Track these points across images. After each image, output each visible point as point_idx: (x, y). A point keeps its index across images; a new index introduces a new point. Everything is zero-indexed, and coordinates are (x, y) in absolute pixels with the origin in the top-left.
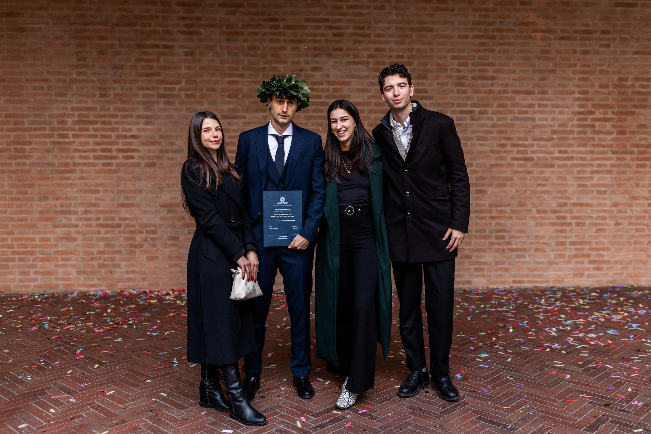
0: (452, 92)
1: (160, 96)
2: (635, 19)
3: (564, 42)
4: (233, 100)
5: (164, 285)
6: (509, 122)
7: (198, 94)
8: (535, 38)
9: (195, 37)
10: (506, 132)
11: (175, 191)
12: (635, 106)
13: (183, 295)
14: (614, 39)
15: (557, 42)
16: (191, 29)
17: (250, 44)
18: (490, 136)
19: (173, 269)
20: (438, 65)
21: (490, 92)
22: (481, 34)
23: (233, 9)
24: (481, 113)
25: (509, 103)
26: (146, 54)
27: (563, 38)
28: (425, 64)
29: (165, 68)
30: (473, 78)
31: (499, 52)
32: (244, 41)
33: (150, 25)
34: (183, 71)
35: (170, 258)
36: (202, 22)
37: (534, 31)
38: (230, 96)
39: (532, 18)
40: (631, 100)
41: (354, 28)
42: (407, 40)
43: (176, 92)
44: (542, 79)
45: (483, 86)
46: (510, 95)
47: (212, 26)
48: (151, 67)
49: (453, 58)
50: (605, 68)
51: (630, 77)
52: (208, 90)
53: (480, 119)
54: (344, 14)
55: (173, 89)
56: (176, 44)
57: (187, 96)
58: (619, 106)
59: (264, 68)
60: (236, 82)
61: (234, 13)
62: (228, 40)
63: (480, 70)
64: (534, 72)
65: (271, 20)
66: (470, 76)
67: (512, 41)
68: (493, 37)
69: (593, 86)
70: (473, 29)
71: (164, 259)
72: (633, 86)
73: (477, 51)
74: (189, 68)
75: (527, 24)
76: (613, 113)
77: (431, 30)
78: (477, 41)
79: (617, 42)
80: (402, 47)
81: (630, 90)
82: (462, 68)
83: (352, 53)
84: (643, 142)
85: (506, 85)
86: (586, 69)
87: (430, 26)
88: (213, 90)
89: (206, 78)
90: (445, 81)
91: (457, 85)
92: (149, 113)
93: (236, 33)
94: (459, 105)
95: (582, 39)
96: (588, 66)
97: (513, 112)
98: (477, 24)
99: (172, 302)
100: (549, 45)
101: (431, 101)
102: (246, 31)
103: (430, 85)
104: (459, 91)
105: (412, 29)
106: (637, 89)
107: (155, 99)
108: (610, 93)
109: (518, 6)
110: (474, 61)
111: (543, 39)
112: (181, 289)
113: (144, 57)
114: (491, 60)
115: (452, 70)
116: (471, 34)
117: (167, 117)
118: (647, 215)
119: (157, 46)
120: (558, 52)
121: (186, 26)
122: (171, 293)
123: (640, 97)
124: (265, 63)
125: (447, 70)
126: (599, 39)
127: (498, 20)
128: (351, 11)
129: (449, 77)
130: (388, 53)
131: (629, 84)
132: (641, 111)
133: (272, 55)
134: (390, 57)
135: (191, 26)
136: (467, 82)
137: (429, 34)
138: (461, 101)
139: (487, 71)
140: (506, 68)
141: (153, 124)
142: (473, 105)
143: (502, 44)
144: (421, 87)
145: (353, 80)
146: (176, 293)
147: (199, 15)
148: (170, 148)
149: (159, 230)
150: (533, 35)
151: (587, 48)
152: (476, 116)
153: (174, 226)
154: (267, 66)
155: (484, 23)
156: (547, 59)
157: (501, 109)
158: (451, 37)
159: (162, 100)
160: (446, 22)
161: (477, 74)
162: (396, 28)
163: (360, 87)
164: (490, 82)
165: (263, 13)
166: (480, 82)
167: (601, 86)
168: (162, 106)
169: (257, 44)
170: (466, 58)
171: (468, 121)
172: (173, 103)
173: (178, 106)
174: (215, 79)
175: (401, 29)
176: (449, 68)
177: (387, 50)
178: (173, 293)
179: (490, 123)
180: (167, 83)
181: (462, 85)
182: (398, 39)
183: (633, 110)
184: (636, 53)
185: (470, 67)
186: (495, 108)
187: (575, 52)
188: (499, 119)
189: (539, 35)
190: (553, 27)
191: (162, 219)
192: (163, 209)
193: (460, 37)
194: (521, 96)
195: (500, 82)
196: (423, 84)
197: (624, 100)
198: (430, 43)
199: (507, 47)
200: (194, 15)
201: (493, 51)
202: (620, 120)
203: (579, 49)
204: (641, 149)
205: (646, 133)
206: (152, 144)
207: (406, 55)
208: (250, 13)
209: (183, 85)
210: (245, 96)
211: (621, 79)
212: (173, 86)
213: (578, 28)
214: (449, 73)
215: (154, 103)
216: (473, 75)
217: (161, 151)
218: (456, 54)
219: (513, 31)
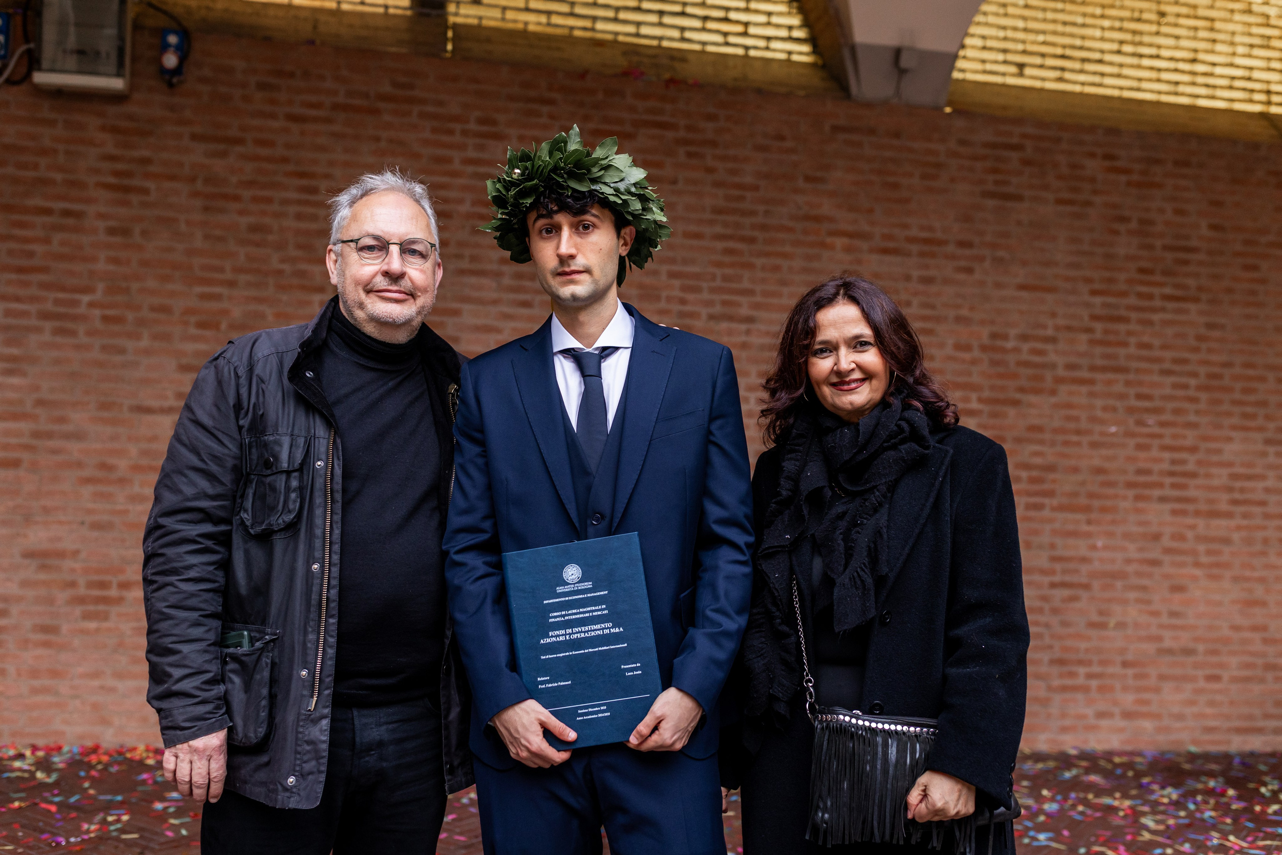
1: (45, 316)
2: (1019, 223)
3: (888, 258)
4: (208, 333)
5: (14, 734)
7: (130, 316)
8: (832, 247)
9: (135, 199)
11: (60, 523)
12: (1022, 390)
13: (56, 759)
14: (981, 259)
15: (875, 257)
16: (126, 182)
17: (251, 220)
19: (39, 699)
20: (641, 286)
21: (745, 346)
22: (729, 231)
23: (222, 147)
26: (22, 225)
27: (885, 251)
29: (62, 257)
30: (712, 317)
31: (763, 268)
32: (241, 213)
33: (36, 167)
34: (101, 266)
35: (34, 673)
36: (152, 169)
37: (833, 233)
38: (201, 325)
39: (827, 207)
40: (1015, 376)
41: (474, 203)
43: (82, 310)
45: (731, 333)
47: (172, 178)
48: (31, 254)
49: (672, 275)
50: (964, 312)
51: (1013, 332)
52: (153, 309)
54: (455, 174)
55: (75, 303)
56: (91, 209)
57: (106, 319)
58: (993, 388)
59: (280, 272)
60: (217, 297)
61: (223, 155)
62: (206, 209)
63: (725, 303)
65: (302, 175)
66: (704, 312)
67: (788, 249)
68: (752, 240)
69: (942, 345)
70: (711, 222)
71: (19, 675)
72: (1016, 350)
73: (719, 265)
74: (115, 261)
75: (817, 219)
76: (980, 400)
78: (720, 245)
79: (987, 264)
81: (1011, 358)
82: (690, 297)
83: (467, 252)
84: (1038, 461)
86: (928, 312)
88: (165, 309)
89: (151, 284)
92: (14, 351)
93: (226, 197)
95: (922, 254)
96: (933, 307)
98: (719, 211)
99: (26, 775)
100: (859, 262)
102: (247, 194)
106: (1025, 357)
107: (34, 322)
108: (974, 362)
109: (801, 183)
110: (713, 284)
111: (848, 250)
112: (52, 745)
113: (17, 232)
114: (746, 284)
115: (669, 299)
116: (707, 230)
117: (57, 362)
118: (1046, 607)
119: (48, 212)
120: (877, 276)
121: (117, 174)
122: (28, 753)
123: (1030, 371)
124: (283, 261)
125: (658, 298)
126: (953, 257)
127: (761, 208)
128: (470, 169)
129: (663, 312)
131: (1010, 345)
132: (1033, 399)
133: (299, 247)
135: (128, 174)
136: (698, 324)
139: (739, 305)
140: (775, 301)
141: (24, 374)
143: (767, 255)
145: (466, 307)
146: (41, 754)
147: (146, 153)
148: (56, 427)
149: (15, 610)
150: (829, 240)
151: (932, 273)
153: (50, 601)
154: (286, 267)
155: (733, 211)
159: (48, 325)
161: (718, 309)
163: (479, 322)
164: (743, 327)
165: (285, 160)
166: (724, 325)
167: (958, 347)
168: (47, 337)
169: (267, 220)
170: (697, 276)
172: (73, 333)
173: (83, 339)
174: (170, 287)
176: (664, 294)
178: (33, 753)
180: (63, 289)
183: (1018, 396)
184: (1022, 287)
185: (706, 296)
186: (754, 380)
187: (908, 278)
189: (839, 242)
190: (866, 228)
191: (25, 584)
192: (27, 562)
193: (687, 235)
195: (762, 327)
197: (1001, 376)
199: (778, 261)
200: (136, 154)
201: (750, 266)
202: (994, 415)
203: (915, 273)
204: (1035, 473)
205: (1041, 442)
206: (15, 417)
208: (256, 158)
209: (98, 295)
210: (233, 327)
211: (994, 336)
212: (77, 296)
213: (914, 232)
214: (663, 305)
215: (28, 329)
216: (712, 310)
217: (36, 435)
218: (676, 268)
219: (790, 230)
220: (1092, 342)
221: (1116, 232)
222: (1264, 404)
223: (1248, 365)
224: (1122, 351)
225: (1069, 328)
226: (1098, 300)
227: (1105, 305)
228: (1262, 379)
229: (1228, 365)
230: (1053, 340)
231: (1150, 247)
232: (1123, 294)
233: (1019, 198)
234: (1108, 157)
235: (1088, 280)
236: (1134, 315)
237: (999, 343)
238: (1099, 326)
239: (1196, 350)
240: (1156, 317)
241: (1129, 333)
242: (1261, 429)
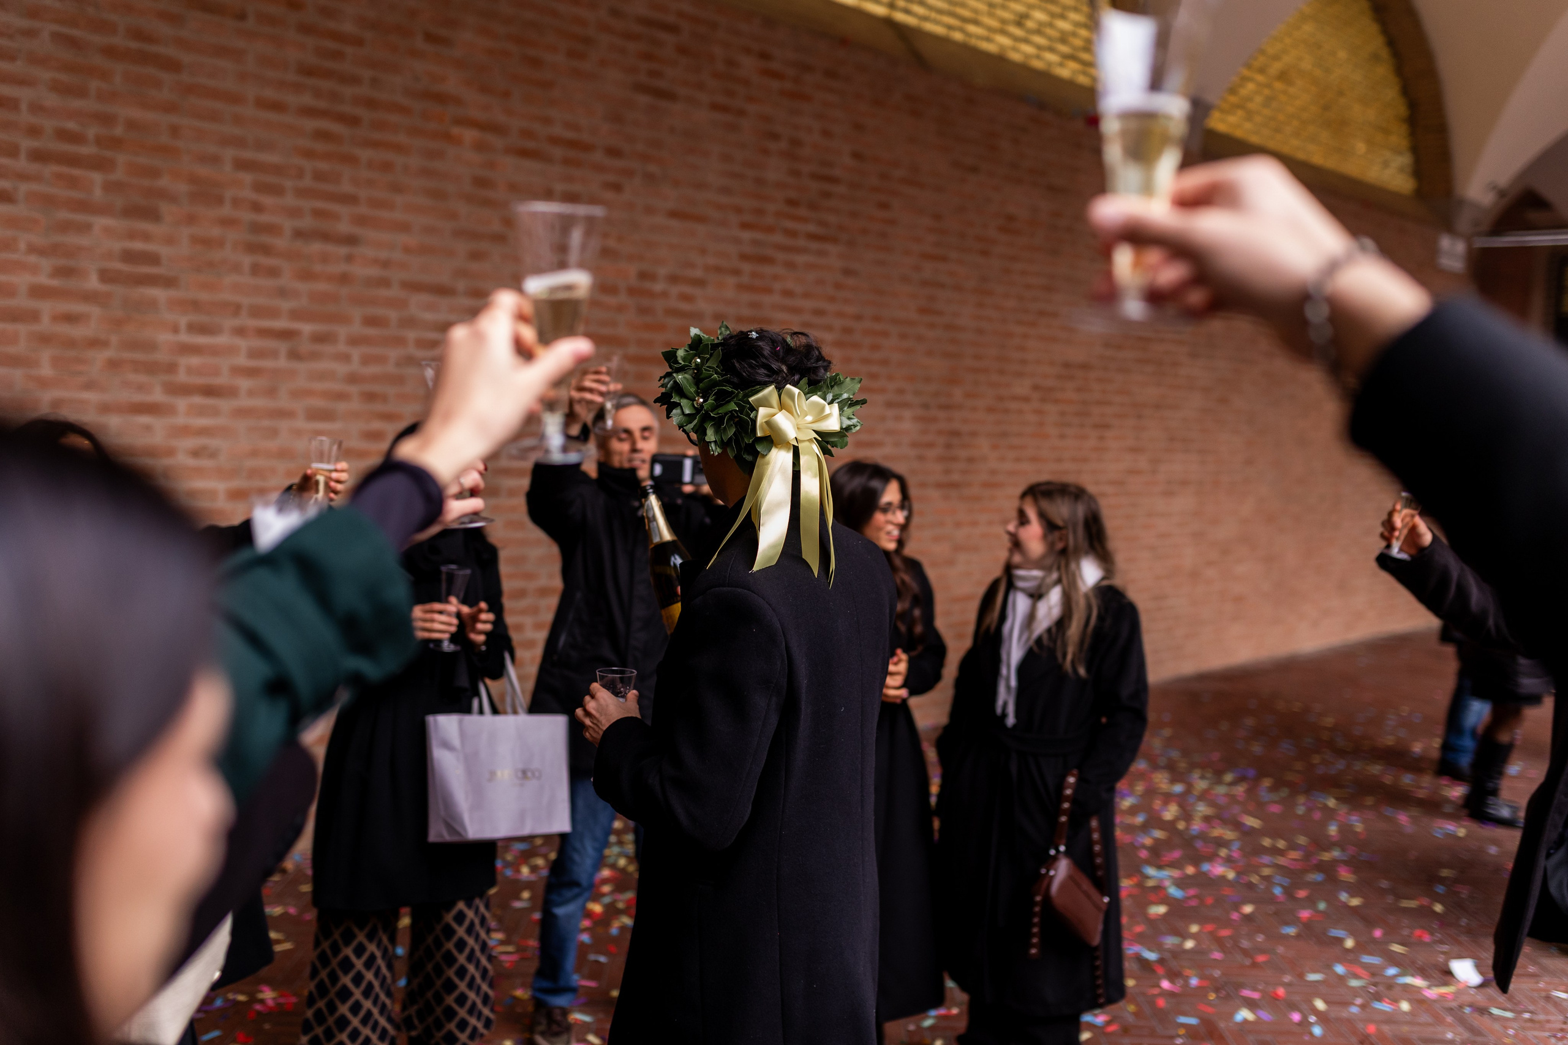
0: (236, 268)
2: (672, 130)
3: (528, 164)
6: (390, 368)
8: (456, 141)
10: (384, 398)
14: (629, 173)
15: (510, 160)
18: (342, 407)
20: (193, 179)
21: (344, 279)
22: (322, 104)
24: (320, 338)
25: (393, 315)
27: (524, 153)
28: (155, 173)
30: (299, 234)
31: (370, 165)
37: (461, 122)
39: (452, 83)
42: (94, 85)
44: (476, 256)
45: (325, 259)
46: (394, 292)
49: (242, 165)
50: (612, 243)
51: (662, 271)
53: (314, 356)
58: (638, 342)
63: (318, 213)
64: (459, 233)
66: (288, 225)
67: (402, 138)
68: (353, 121)
70: (297, 88)
72: (664, 294)
73: (309, 154)
75: (441, 98)
77: (173, 66)
78: (310, 124)
79: (637, 181)
80: (77, 104)
81: (659, 305)
82: (267, 200)
85: (386, 264)
87: (170, 51)
90: (216, 232)
91: (252, 248)
94: (257, 312)
95: (567, 162)
97: (399, 341)
98: (308, 71)
100: (493, 166)
101: (173, 293)
103: (170, 241)
104: (256, 270)
105: (110, 52)
108: (620, 309)
109: (419, 43)
110: (301, 184)
111: (480, 147)
114: (346, 187)
115: (236, 202)
116: (292, 99)
120: (512, 187)
125: (219, 200)
126: (600, 168)
127: (366, 73)
129: (227, 222)
130: (25, 117)
131: (658, 287)
134: (34, 131)
136: (281, 243)
137: (167, 77)
138: (261, 301)
139: (337, 217)
140: (385, 214)
142: (295, 315)
143: (376, 145)
144: (138, 245)
150: (456, 131)
151: (577, 186)
152: (305, 347)
155: (328, 74)
156: (487, 203)
157: (372, 331)
158: (234, 99)
160: (221, 51)
161: (307, 222)
162: (57, 37)
164: (343, 250)
166: (316, 247)
167: (604, 289)
170: (277, 170)
171: (282, 363)
175: (72, 43)
176: (229, 194)
177: (24, 107)
179: (341, 369)
181: (266, 250)
182: (64, 77)
184: (674, 214)
185: (290, 200)
186: (357, 328)
187: (549, 193)
188: (366, 360)
189: (469, 135)
190: (501, 118)
193: (262, 104)
194: (425, 298)
195: (372, 253)
196: (146, 237)
197: (649, 328)
198: (170, 108)
199: (390, 156)
201: (350, 160)
203: (558, 187)
207: (92, 132)
211: (643, 276)
213: (558, 130)
214: (226, 210)
216: (296, 223)
218: (248, 155)
219: (404, 110)
220: (741, 287)
221: (765, 152)
222: (885, 362)
223: (877, 319)
224: (767, 299)
225: (718, 269)
226: (747, 235)
227: (755, 243)
228: (885, 334)
229: (858, 318)
230: (700, 283)
231: (796, 173)
232: (770, 229)
233: (670, 96)
234: (764, 56)
235: (738, 210)
236: (781, 256)
237: (647, 285)
238: (747, 267)
239: (832, 299)
240: (801, 259)
241: (776, 277)
242: (882, 391)
